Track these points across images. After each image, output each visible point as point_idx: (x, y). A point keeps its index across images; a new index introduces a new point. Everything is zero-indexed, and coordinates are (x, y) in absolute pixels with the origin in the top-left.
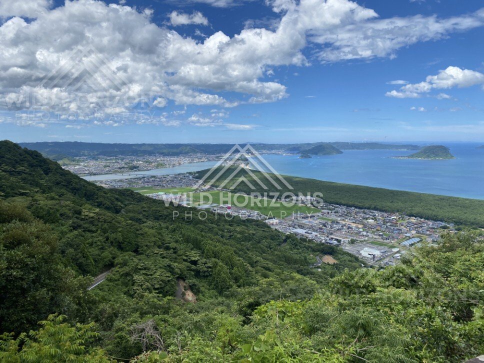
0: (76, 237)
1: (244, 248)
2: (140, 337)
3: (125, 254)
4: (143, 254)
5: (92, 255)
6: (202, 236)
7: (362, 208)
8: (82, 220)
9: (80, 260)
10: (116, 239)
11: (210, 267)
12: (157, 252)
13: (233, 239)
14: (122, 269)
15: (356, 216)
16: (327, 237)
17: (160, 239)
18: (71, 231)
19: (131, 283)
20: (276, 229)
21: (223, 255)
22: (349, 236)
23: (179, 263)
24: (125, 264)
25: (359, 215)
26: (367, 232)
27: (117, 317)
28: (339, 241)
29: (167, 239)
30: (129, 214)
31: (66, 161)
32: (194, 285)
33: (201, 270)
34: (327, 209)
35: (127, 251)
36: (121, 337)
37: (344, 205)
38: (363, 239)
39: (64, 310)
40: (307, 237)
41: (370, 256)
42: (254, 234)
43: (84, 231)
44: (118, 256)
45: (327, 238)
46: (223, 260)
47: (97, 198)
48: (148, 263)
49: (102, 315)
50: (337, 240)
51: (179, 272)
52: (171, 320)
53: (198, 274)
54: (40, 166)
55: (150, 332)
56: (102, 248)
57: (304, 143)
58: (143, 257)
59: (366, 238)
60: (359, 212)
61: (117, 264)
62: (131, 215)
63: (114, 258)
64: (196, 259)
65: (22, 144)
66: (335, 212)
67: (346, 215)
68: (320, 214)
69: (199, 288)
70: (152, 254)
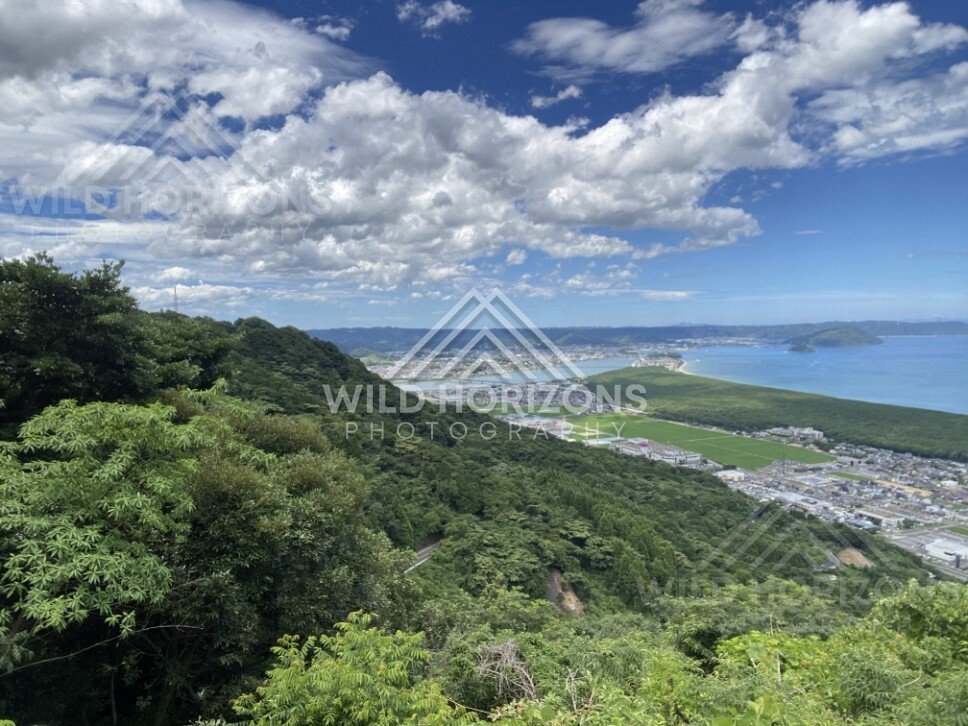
0: (387, 482)
1: (675, 523)
2: (493, 668)
3: (462, 516)
4: (491, 518)
5: (409, 515)
6: (594, 495)
7: (927, 456)
8: (396, 455)
9: (391, 523)
10: (448, 489)
11: (609, 553)
12: (515, 517)
13: (653, 504)
14: (457, 543)
15: (914, 472)
16: (851, 512)
17: (520, 495)
18: (378, 472)
19: (470, 568)
20: (739, 491)
21: (634, 532)
22: (900, 512)
23: (552, 540)
24: (460, 534)
25: (921, 469)
26: (942, 507)
27: (452, 626)
28: (877, 522)
29: (532, 496)
30: (469, 449)
31: (373, 358)
32: (580, 583)
33: (593, 557)
34: (850, 456)
35: (465, 512)
36: (460, 664)
37: (887, 448)
38: (932, 520)
39: (373, 606)
40: (806, 511)
41: (948, 558)
42: (693, 498)
43: (398, 474)
44: (450, 520)
45: (849, 514)
46: (633, 543)
47: (420, 420)
48: (500, 536)
49: (427, 620)
50: (871, 519)
51: (553, 557)
52: (547, 644)
53: (585, 563)
54: (336, 366)
55: (509, 661)
56: (425, 505)
57: (797, 323)
58: (491, 524)
59: (940, 519)
60: (921, 464)
61: (449, 535)
62: (472, 450)
63: (444, 523)
64: (583, 535)
65: (311, 331)
66: (868, 463)
67: (893, 469)
68: (833, 465)
69: (588, 590)
70: (506, 520)
